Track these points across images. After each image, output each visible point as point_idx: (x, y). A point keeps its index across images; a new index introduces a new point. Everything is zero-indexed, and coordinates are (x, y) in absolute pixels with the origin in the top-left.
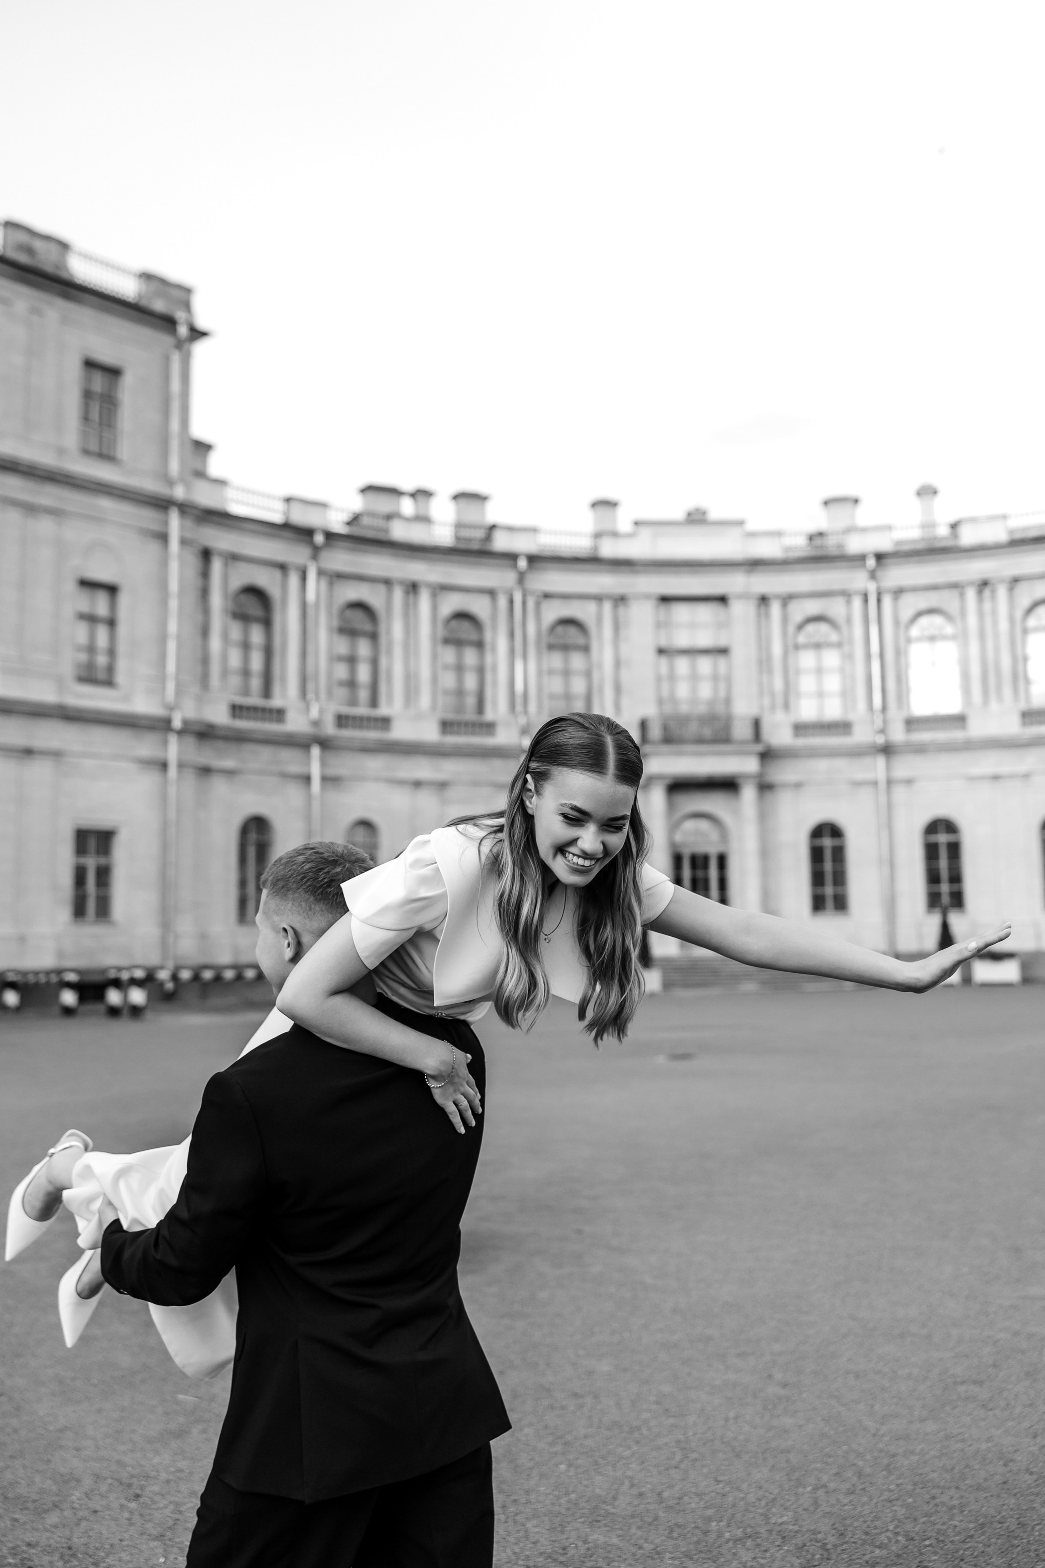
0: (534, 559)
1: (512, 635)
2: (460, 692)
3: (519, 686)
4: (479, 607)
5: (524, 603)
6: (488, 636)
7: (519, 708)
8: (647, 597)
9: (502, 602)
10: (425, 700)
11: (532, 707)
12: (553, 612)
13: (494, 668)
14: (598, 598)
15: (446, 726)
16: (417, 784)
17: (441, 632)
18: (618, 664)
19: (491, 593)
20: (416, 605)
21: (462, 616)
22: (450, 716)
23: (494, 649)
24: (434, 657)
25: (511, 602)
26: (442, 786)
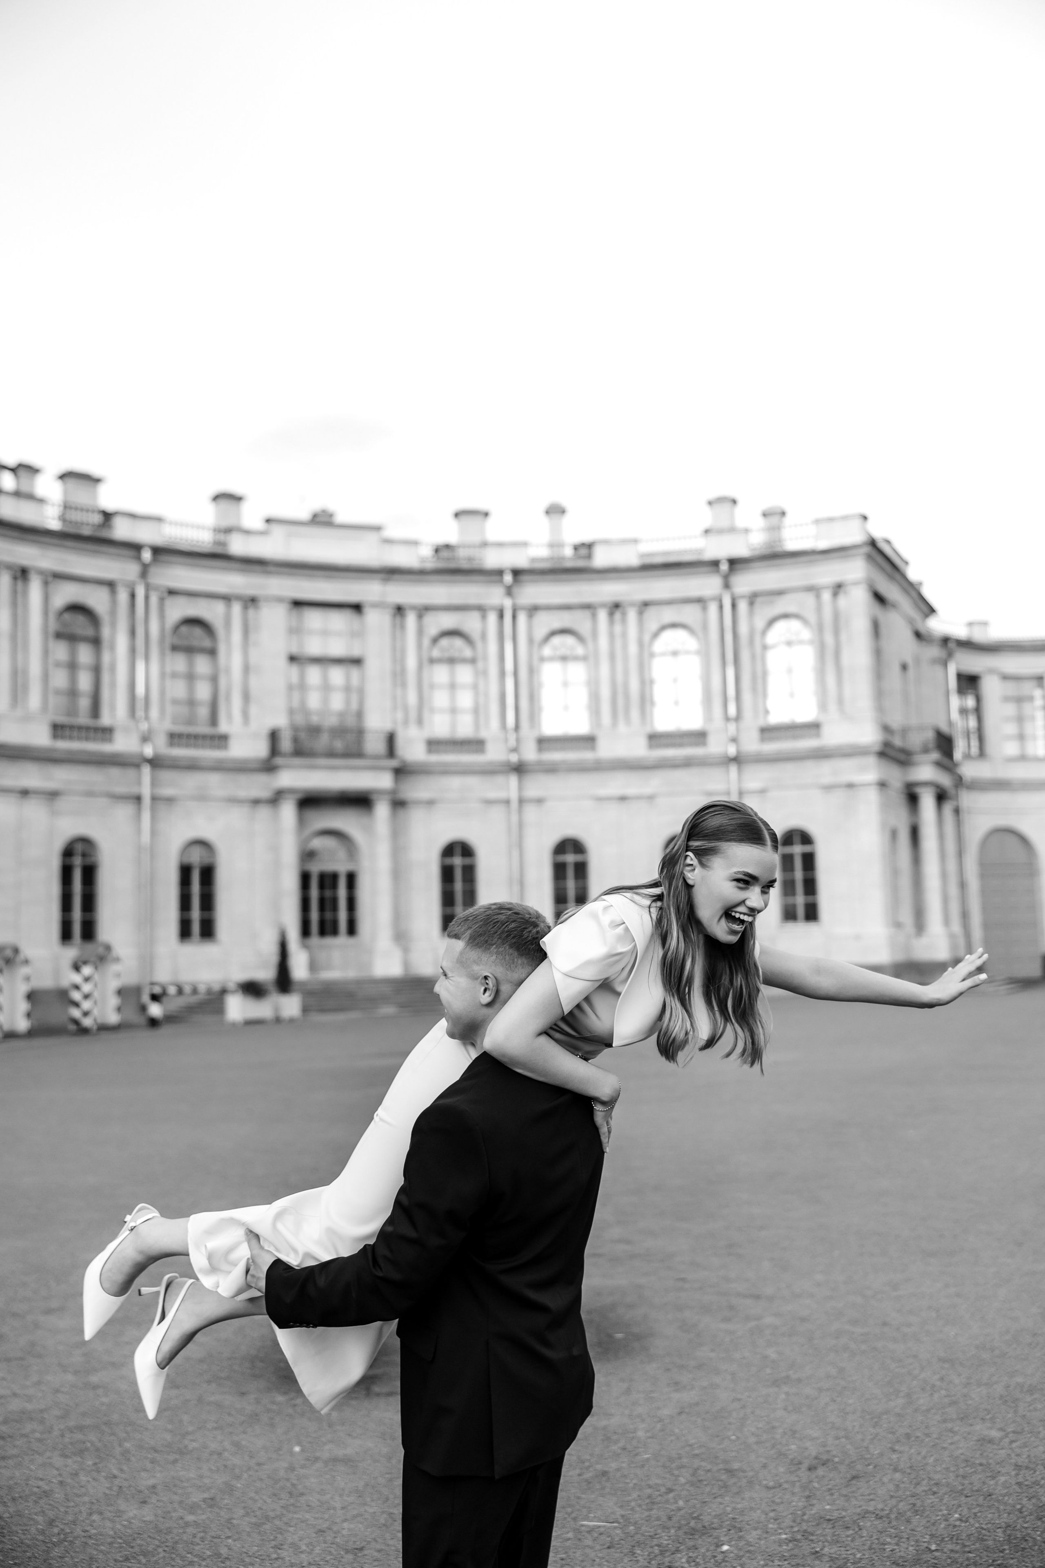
0: (157, 551)
1: (133, 633)
2: (73, 693)
3: (140, 690)
4: (97, 599)
5: (147, 598)
6: (106, 632)
7: (140, 713)
8: (280, 600)
9: (123, 596)
10: (34, 700)
11: (154, 713)
12: (178, 610)
13: (113, 669)
14: (227, 598)
15: (58, 730)
16: (25, 793)
17: (53, 626)
18: (246, 669)
19: (111, 585)
20: (25, 593)
21: (77, 608)
22: (62, 719)
23: (112, 648)
24: (46, 652)
25: (133, 596)
26: (53, 795)
